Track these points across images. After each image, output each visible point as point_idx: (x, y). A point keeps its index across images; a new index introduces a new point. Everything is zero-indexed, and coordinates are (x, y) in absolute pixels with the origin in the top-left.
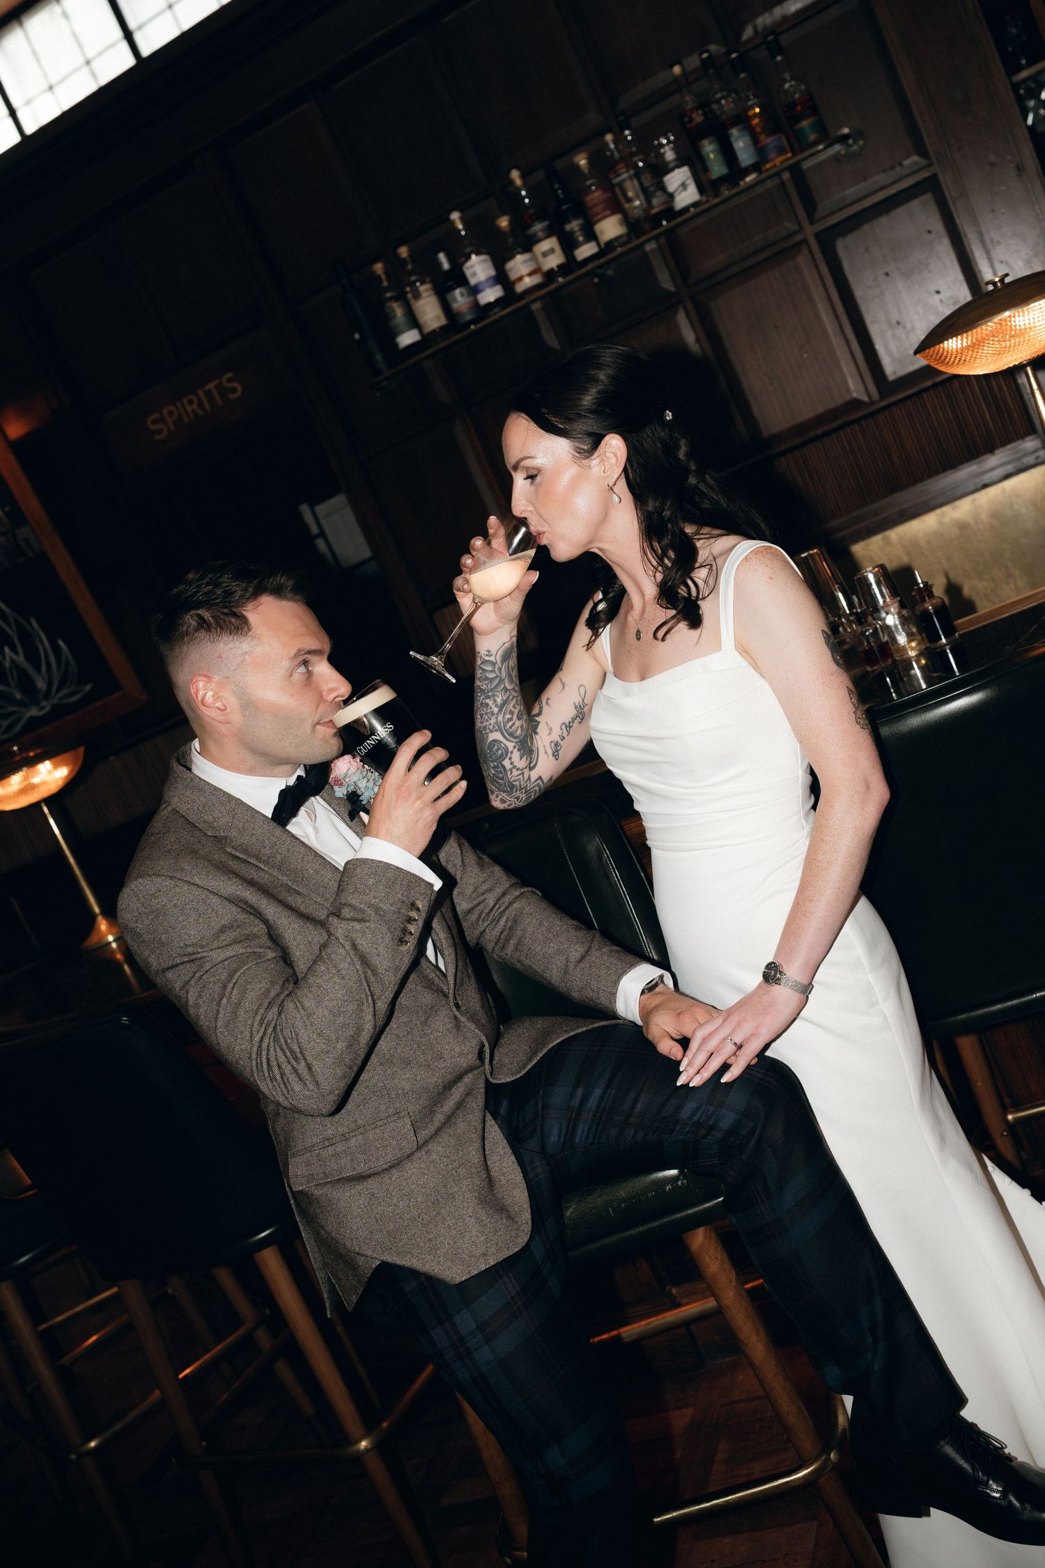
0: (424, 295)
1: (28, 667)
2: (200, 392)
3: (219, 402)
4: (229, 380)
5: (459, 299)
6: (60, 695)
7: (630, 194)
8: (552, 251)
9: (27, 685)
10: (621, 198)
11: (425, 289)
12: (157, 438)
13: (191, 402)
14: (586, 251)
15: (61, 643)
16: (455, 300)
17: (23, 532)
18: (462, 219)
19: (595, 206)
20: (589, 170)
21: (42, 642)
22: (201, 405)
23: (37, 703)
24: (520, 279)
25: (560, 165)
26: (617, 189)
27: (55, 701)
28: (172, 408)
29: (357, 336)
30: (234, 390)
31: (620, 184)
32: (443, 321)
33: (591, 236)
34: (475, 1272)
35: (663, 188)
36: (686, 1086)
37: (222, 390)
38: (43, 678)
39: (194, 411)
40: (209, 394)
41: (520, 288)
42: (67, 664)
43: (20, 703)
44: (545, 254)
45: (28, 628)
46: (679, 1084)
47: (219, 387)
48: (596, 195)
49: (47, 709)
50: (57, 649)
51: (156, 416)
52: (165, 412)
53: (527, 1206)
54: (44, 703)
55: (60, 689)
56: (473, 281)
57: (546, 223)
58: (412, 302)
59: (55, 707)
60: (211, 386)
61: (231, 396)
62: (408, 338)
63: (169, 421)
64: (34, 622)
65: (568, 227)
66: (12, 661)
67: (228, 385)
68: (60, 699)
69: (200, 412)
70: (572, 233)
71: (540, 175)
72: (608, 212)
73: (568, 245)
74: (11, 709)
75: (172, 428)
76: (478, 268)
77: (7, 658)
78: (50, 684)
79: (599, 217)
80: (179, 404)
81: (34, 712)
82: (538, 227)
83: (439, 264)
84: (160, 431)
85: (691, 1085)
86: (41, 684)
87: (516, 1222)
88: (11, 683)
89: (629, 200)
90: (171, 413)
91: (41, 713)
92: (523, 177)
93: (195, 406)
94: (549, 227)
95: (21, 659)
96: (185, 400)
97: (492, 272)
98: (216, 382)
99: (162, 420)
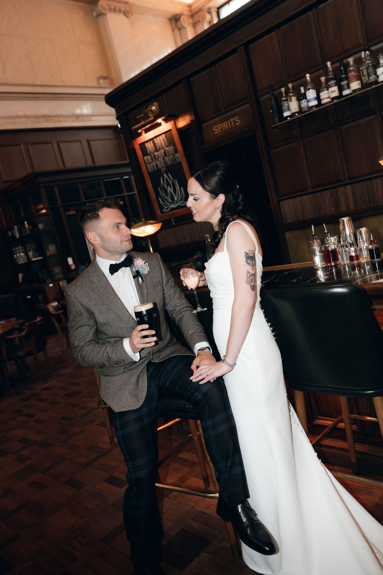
0: (293, 100)
1: (173, 193)
2: (229, 121)
3: (233, 125)
4: (237, 119)
5: (304, 103)
6: (181, 202)
7: (365, 74)
8: (334, 91)
9: (172, 198)
10: (362, 75)
11: (294, 99)
12: (215, 133)
13: (226, 124)
14: (346, 92)
15: (182, 188)
16: (302, 104)
17: (177, 155)
18: (310, 77)
19: (351, 77)
20: (353, 64)
21: (177, 187)
22: (228, 125)
23: (174, 204)
24: (323, 99)
25: (345, 61)
26: (361, 72)
27: (178, 204)
28: (221, 125)
29: (271, 111)
30: (237, 122)
31: (362, 70)
32: (297, 110)
33: (349, 87)
34: (120, 411)
35: (375, 74)
36: (191, 380)
37: (235, 122)
38: (176, 197)
39: (226, 127)
40: (231, 122)
41: (323, 102)
42: (183, 195)
43: (170, 203)
44: (332, 92)
45: (175, 182)
46: (190, 379)
47: (234, 121)
48: (352, 74)
49: (176, 206)
50: (181, 190)
51: (216, 126)
52: (219, 126)
53: (144, 398)
54: (176, 204)
55: (180, 201)
56: (308, 98)
57: (335, 81)
58: (289, 102)
59: (178, 206)
60: (232, 120)
61: (237, 124)
62: (286, 114)
63: (219, 128)
64: (176, 181)
65: (342, 83)
66: (170, 191)
67: (236, 120)
68: (180, 204)
69: (228, 127)
70: (343, 86)
71: (338, 64)
72: (355, 80)
73: (341, 89)
74: (168, 204)
75: (220, 131)
76: (311, 94)
77: (169, 190)
78: (178, 199)
79: (352, 81)
80: (222, 124)
81: (173, 206)
82: (333, 82)
83: (300, 90)
84: (216, 131)
85: (193, 381)
86: (176, 199)
87: (138, 402)
88: (169, 197)
89: (364, 76)
90: (220, 126)
91: (175, 207)
92: (332, 64)
93: (226, 125)
94: (335, 83)
95: (172, 191)
96: (224, 123)
97: (315, 96)
98: (233, 119)
99: (217, 128)
